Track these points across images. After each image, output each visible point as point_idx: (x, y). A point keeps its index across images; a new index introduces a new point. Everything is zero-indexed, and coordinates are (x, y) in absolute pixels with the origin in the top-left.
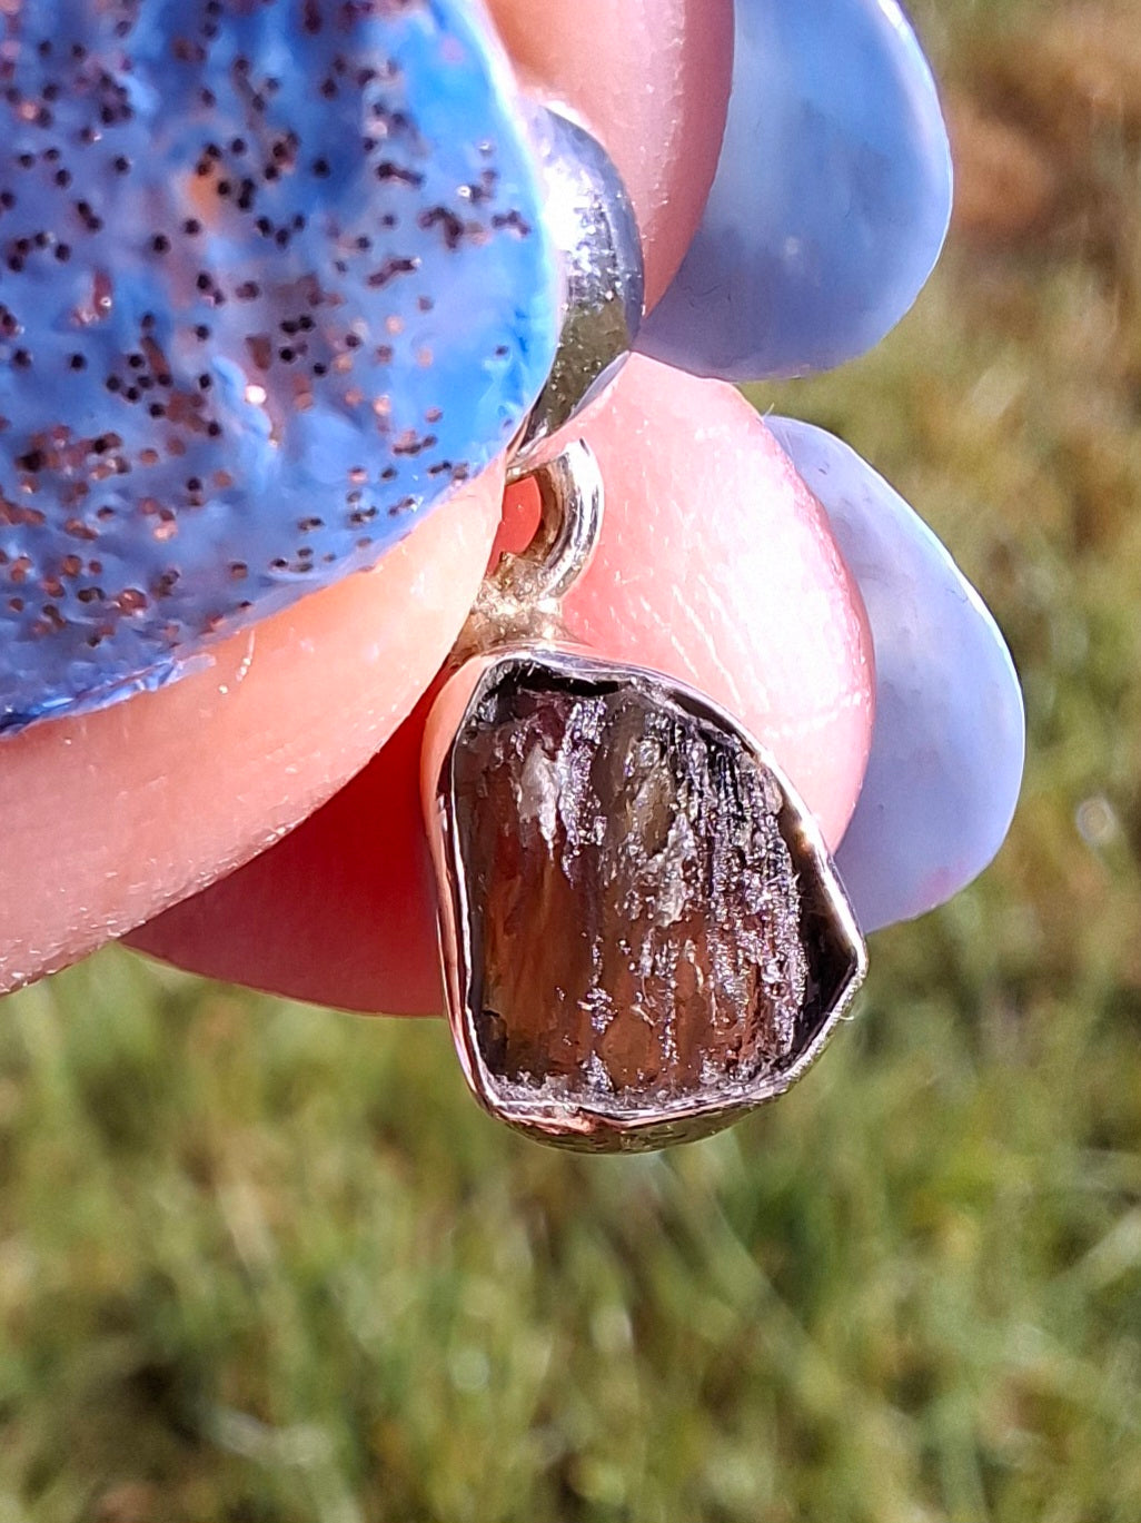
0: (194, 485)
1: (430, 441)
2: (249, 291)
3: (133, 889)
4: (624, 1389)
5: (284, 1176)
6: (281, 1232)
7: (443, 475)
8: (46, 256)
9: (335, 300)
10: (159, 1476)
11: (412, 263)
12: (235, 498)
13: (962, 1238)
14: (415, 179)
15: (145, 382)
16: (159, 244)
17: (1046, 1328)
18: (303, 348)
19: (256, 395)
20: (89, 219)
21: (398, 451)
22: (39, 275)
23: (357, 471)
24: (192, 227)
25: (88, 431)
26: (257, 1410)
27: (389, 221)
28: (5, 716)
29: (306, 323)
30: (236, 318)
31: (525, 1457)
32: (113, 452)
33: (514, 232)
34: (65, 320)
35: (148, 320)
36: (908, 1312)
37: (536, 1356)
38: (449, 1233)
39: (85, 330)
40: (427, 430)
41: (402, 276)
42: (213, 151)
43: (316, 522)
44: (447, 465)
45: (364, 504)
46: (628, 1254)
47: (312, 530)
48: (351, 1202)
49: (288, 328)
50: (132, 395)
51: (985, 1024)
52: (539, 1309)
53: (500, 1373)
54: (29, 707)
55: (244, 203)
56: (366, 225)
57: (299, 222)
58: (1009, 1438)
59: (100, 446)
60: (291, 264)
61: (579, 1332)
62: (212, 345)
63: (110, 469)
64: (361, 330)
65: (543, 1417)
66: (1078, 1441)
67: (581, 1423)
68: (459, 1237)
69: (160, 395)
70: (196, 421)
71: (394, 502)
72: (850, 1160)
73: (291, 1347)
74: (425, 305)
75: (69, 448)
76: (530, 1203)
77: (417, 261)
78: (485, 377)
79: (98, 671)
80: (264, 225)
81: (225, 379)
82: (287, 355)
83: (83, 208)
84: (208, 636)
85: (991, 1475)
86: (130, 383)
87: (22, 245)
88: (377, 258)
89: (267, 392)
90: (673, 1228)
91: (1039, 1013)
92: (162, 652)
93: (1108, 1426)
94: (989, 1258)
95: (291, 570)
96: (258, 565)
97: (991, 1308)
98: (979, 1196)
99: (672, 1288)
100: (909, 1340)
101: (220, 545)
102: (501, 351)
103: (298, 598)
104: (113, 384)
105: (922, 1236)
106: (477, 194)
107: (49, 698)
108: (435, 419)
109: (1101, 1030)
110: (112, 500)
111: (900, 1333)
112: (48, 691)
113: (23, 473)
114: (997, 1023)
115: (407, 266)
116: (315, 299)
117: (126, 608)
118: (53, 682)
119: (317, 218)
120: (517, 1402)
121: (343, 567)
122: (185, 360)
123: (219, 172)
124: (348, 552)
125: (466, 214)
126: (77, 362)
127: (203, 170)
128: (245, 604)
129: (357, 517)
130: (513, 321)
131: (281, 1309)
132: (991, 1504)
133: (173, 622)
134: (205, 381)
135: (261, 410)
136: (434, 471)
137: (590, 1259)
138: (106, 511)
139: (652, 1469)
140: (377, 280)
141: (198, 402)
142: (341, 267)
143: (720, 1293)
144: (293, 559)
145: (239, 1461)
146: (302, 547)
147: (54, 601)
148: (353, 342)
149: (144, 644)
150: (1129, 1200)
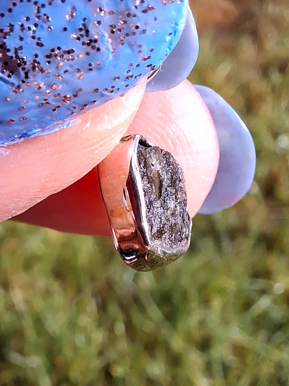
0: (90, 65)
1: (149, 57)
2: (112, 12)
4: (123, 345)
5: (28, 287)
6: (28, 302)
9: (134, 16)
11: (154, 8)
13: (217, 303)
15: (82, 36)
17: (240, 328)
18: (123, 29)
19: (110, 41)
22: (56, 7)
25: (66, 48)
26: (21, 352)
29: (125, 22)
31: (96, 364)
32: (72, 54)
35: (84, 19)
36: (202, 323)
37: (99, 336)
38: (75, 303)
39: (67, 21)
41: (151, 11)
43: (118, 78)
44: (151, 65)
45: (130, 74)
46: (124, 308)
47: (117, 80)
48: (47, 294)
50: (78, 39)
52: (100, 324)
53: (89, 341)
58: (230, 358)
59: (69, 52)
60: (123, 6)
61: (111, 330)
62: (101, 26)
63: (70, 59)
64: (139, 24)
65: (101, 353)
66: (250, 359)
67: (112, 355)
68: (77, 304)
69: (85, 40)
70: (93, 47)
71: (137, 75)
72: (185, 281)
73: (31, 334)
74: (155, 19)
76: (95, 295)
81: (103, 36)
82: (119, 30)
85: (226, 369)
86: (78, 36)
89: (113, 41)
90: (136, 300)
91: (239, 240)
93: (258, 355)
94: (224, 308)
95: (109, 92)
96: (101, 90)
97: (225, 322)
98: (222, 291)
99: (137, 317)
100: (202, 332)
102: (170, 34)
105: (206, 302)
108: (152, 51)
109: (255, 246)
110: (68, 68)
111: (200, 329)
113: (47, 59)
114: (226, 244)
116: (128, 15)
117: (65, 100)
120: (94, 349)
122: (93, 31)
126: (65, 29)
128: (95, 101)
129: (128, 78)
130: (174, 26)
131: (28, 324)
132: (226, 376)
133: (75, 106)
135: (111, 44)
136: (148, 66)
137: (113, 309)
138: (66, 71)
139: (131, 368)
140: (145, 11)
141: (96, 41)
142: (136, 7)
143: (150, 319)
144: (110, 89)
145: (17, 366)
146: (113, 85)
148: (137, 27)
150: (264, 292)
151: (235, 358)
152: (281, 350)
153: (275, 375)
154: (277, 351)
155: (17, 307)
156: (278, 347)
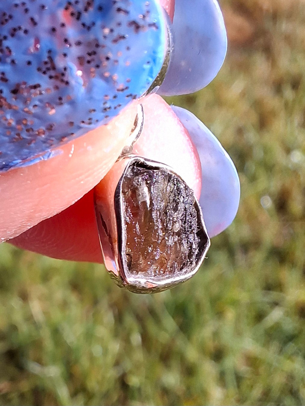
0: (60, 99)
1: (127, 88)
2: (79, 43)
3: (37, 215)
4: (139, 356)
5: (46, 298)
6: (46, 313)
7: (130, 98)
8: (21, 33)
9: (103, 47)
10: (13, 380)
11: (125, 37)
12: (72, 103)
13: (230, 315)
14: (127, 12)
15: (48, 69)
16: (54, 30)
17: (254, 339)
18: (93, 60)
19: (80, 73)
20: (34, 22)
21: (118, 90)
22: (19, 38)
23: (106, 96)
24: (63, 25)
25: (32, 83)
26: (39, 361)
27: (119, 24)
28: (3, 165)
29: (95, 53)
30: (75, 51)
31: (112, 374)
32: (38, 89)
33: (154, 28)
34: (26, 52)
35: (50, 52)
36: (216, 334)
37: (115, 347)
38: (91, 314)
39: (32, 54)
40: (127, 85)
41: (122, 41)
42: (70, 3)
43: (94, 110)
44: (131, 95)
45: (108, 105)
46: (140, 319)
47: (93, 113)
48: (65, 305)
49: (90, 54)
50: (44, 73)
51: (236, 257)
52: (116, 334)
53: (105, 351)
54: (10, 162)
55: (78, 18)
56: (113, 25)
57: (94, 24)
58: (243, 368)
59: (35, 87)
60: (91, 36)
61: (127, 340)
62: (68, 59)
63: (38, 94)
64: (110, 55)
65: (117, 363)
66: (262, 370)
67: (128, 365)
68: (94, 315)
69: (52, 73)
70: (62, 81)
71: (116, 105)
72: (200, 294)
73: (49, 344)
74: (128, 48)
75: (26, 88)
76: (113, 305)
77: (127, 36)
78: (144, 70)
79: (30, 153)
80: (84, 25)
81: (71, 69)
82: (89, 62)
83: (32, 19)
84: (62, 143)
85: (239, 379)
86: (44, 69)
87: (15, 30)
88: (115, 34)
89: (83, 73)
90: (152, 312)
91: (251, 254)
92: (48, 147)
93: (270, 365)
94: (238, 319)
95: (86, 124)
96: (77, 123)
97: (238, 333)
98: (235, 303)
99: (152, 328)
100: (216, 342)
101: (67, 116)
102: (148, 62)
103: (87, 132)
104: (39, 69)
105: (219, 314)
106: (144, 16)
107: (15, 160)
108: (128, 81)
109: (267, 258)
110: (37, 103)
111: (214, 340)
112: (16, 158)
113: (13, 95)
114: (240, 257)
115: (123, 37)
116: (97, 46)
117: (39, 134)
118: (17, 155)
119: (99, 23)
120: (110, 359)
121: (101, 123)
122: (60, 63)
123: (71, 9)
124: (102, 119)
125: (141, 23)
126: (29, 63)
127: (67, 9)
128: (72, 134)
129: (105, 109)
130: (152, 54)
131: (46, 334)
132: (239, 386)
133: (52, 138)
134: (65, 69)
135: (80, 78)
136: (128, 96)
137: (130, 320)
138: (35, 106)
139: (147, 377)
140: (115, 41)
141: (63, 75)
142: (105, 37)
143: (165, 330)
144: (87, 121)
145: (35, 376)
146: (90, 117)
147: (19, 132)
148: (108, 59)
149: (44, 145)
150: (275, 304)
151: (248, 368)
152: (293, 361)
153: (287, 384)
154: (288, 361)
155: (35, 319)
156: (290, 358)
